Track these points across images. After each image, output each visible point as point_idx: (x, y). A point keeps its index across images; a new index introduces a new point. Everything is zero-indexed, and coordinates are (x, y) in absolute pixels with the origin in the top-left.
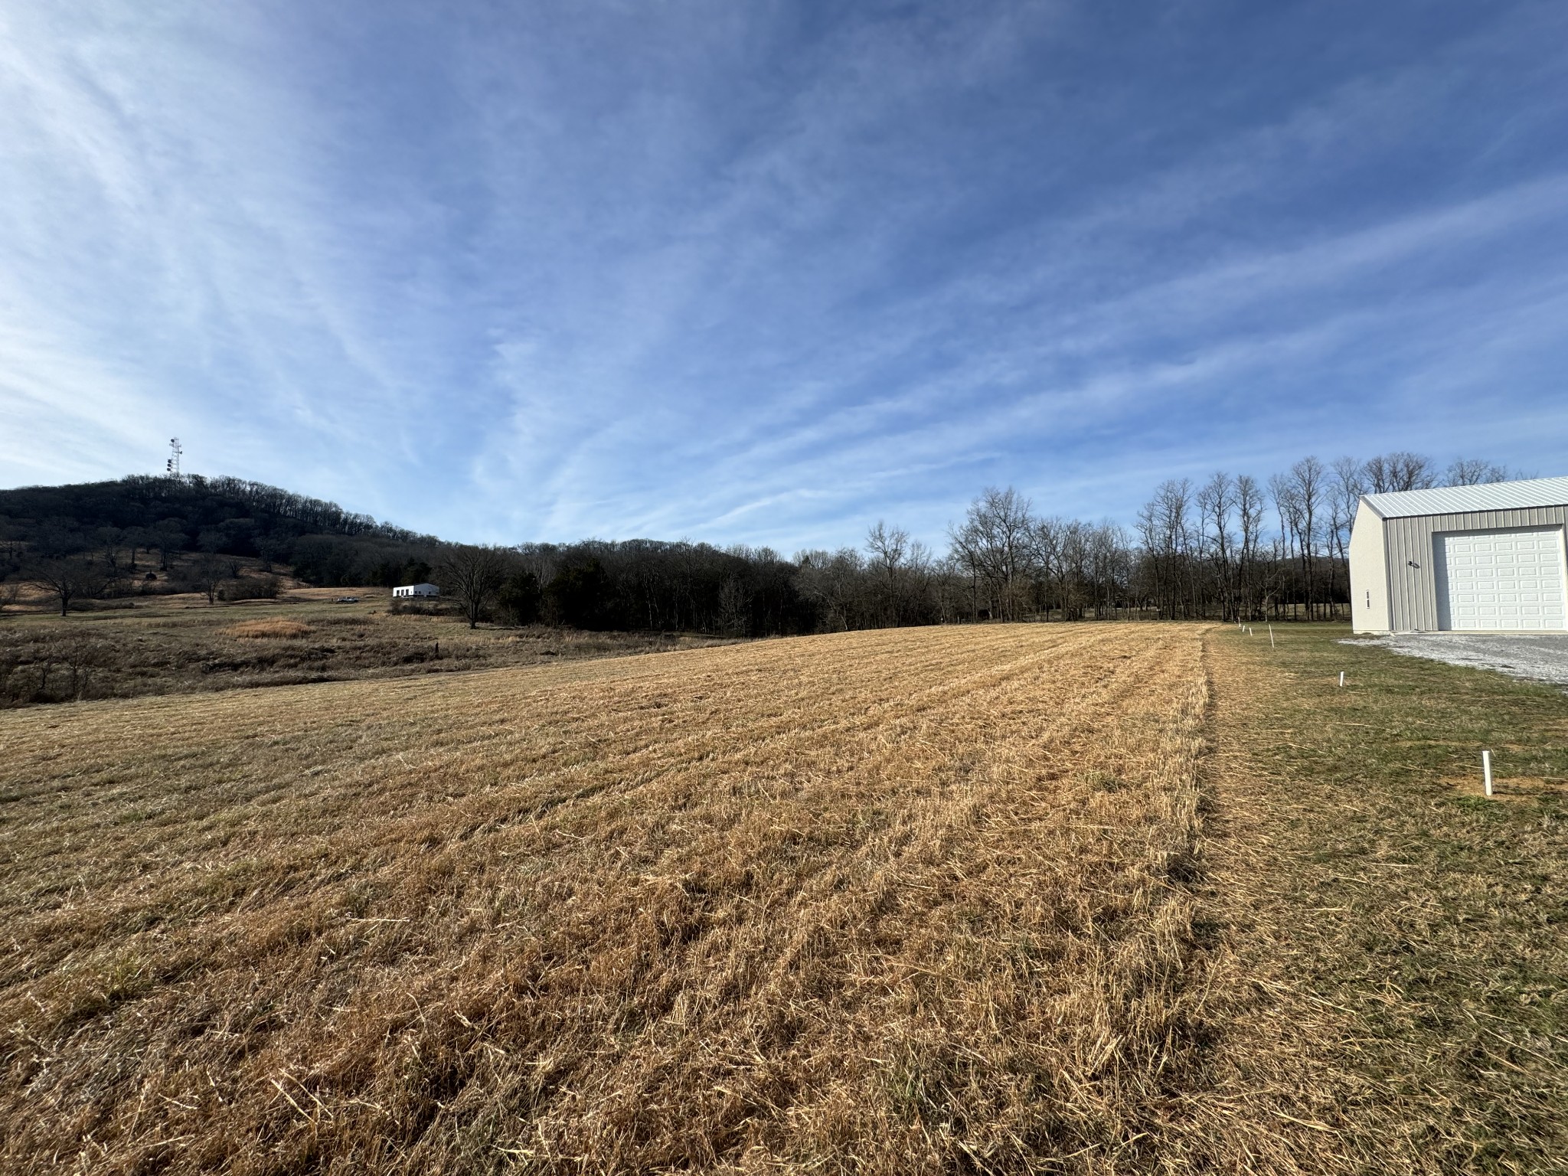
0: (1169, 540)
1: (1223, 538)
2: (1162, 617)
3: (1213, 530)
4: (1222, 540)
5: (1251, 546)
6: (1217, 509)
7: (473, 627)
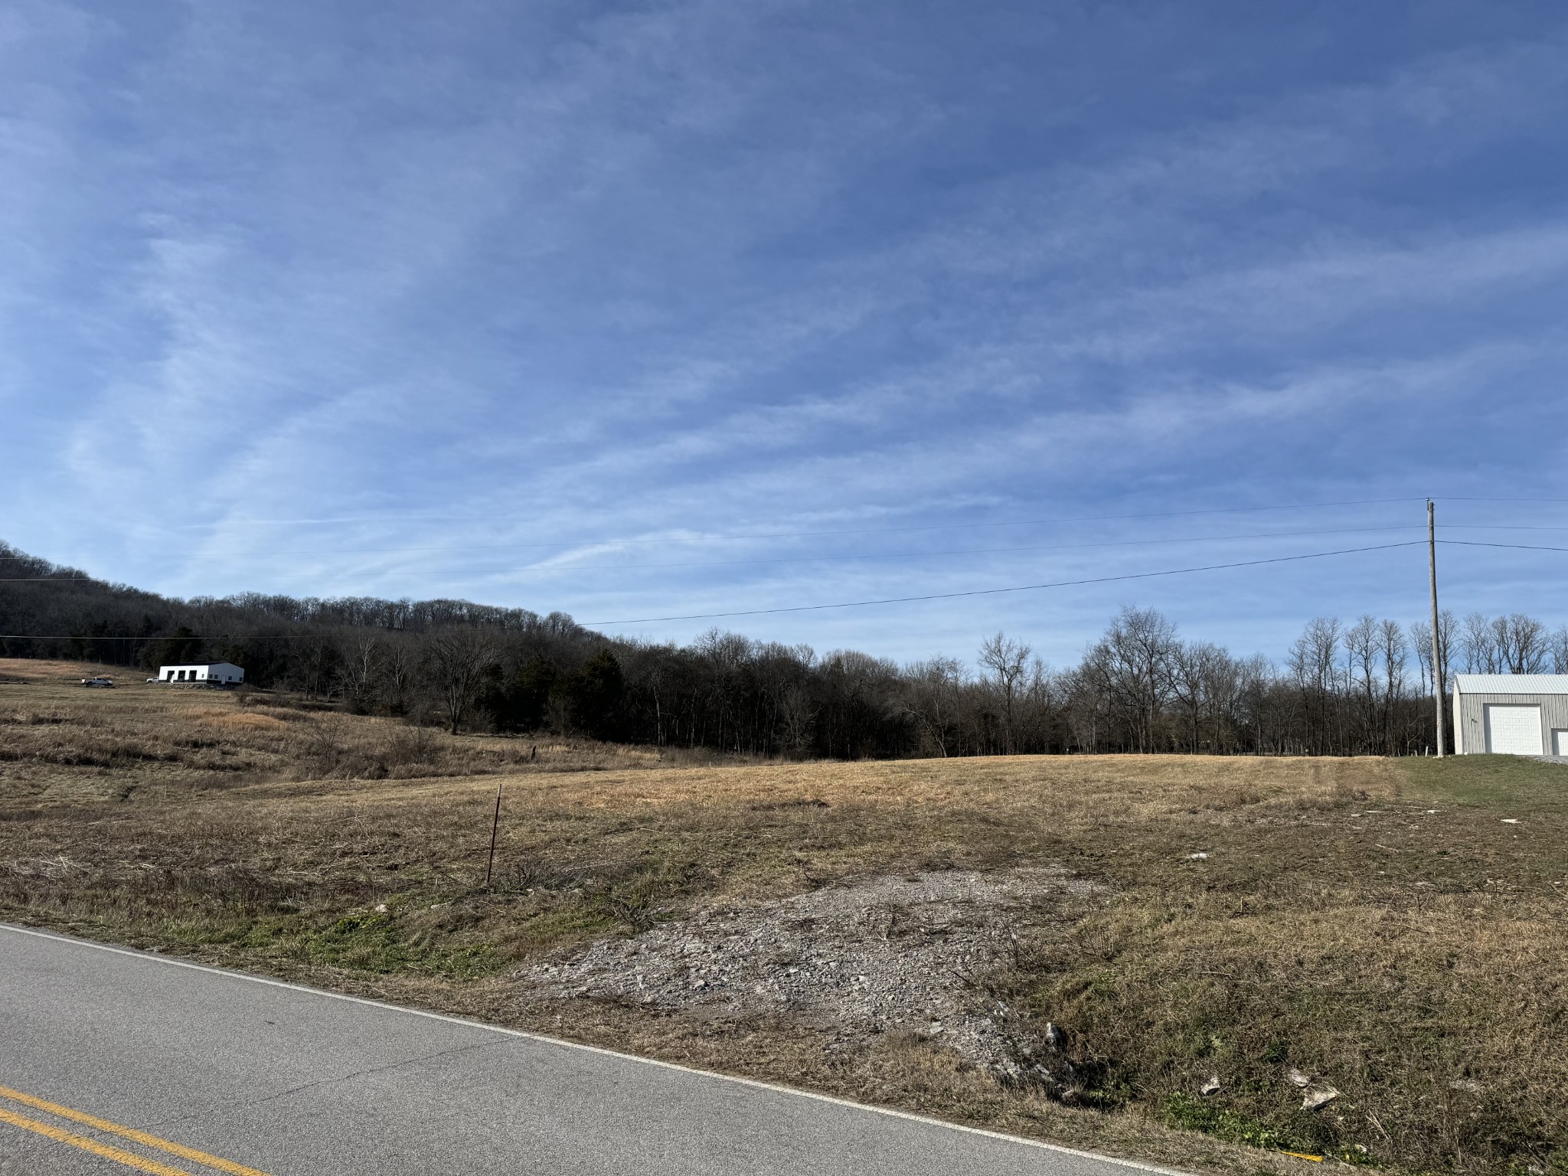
0: (1318, 680)
3: (1359, 673)
4: (1369, 683)
5: (1395, 690)
6: (1364, 652)
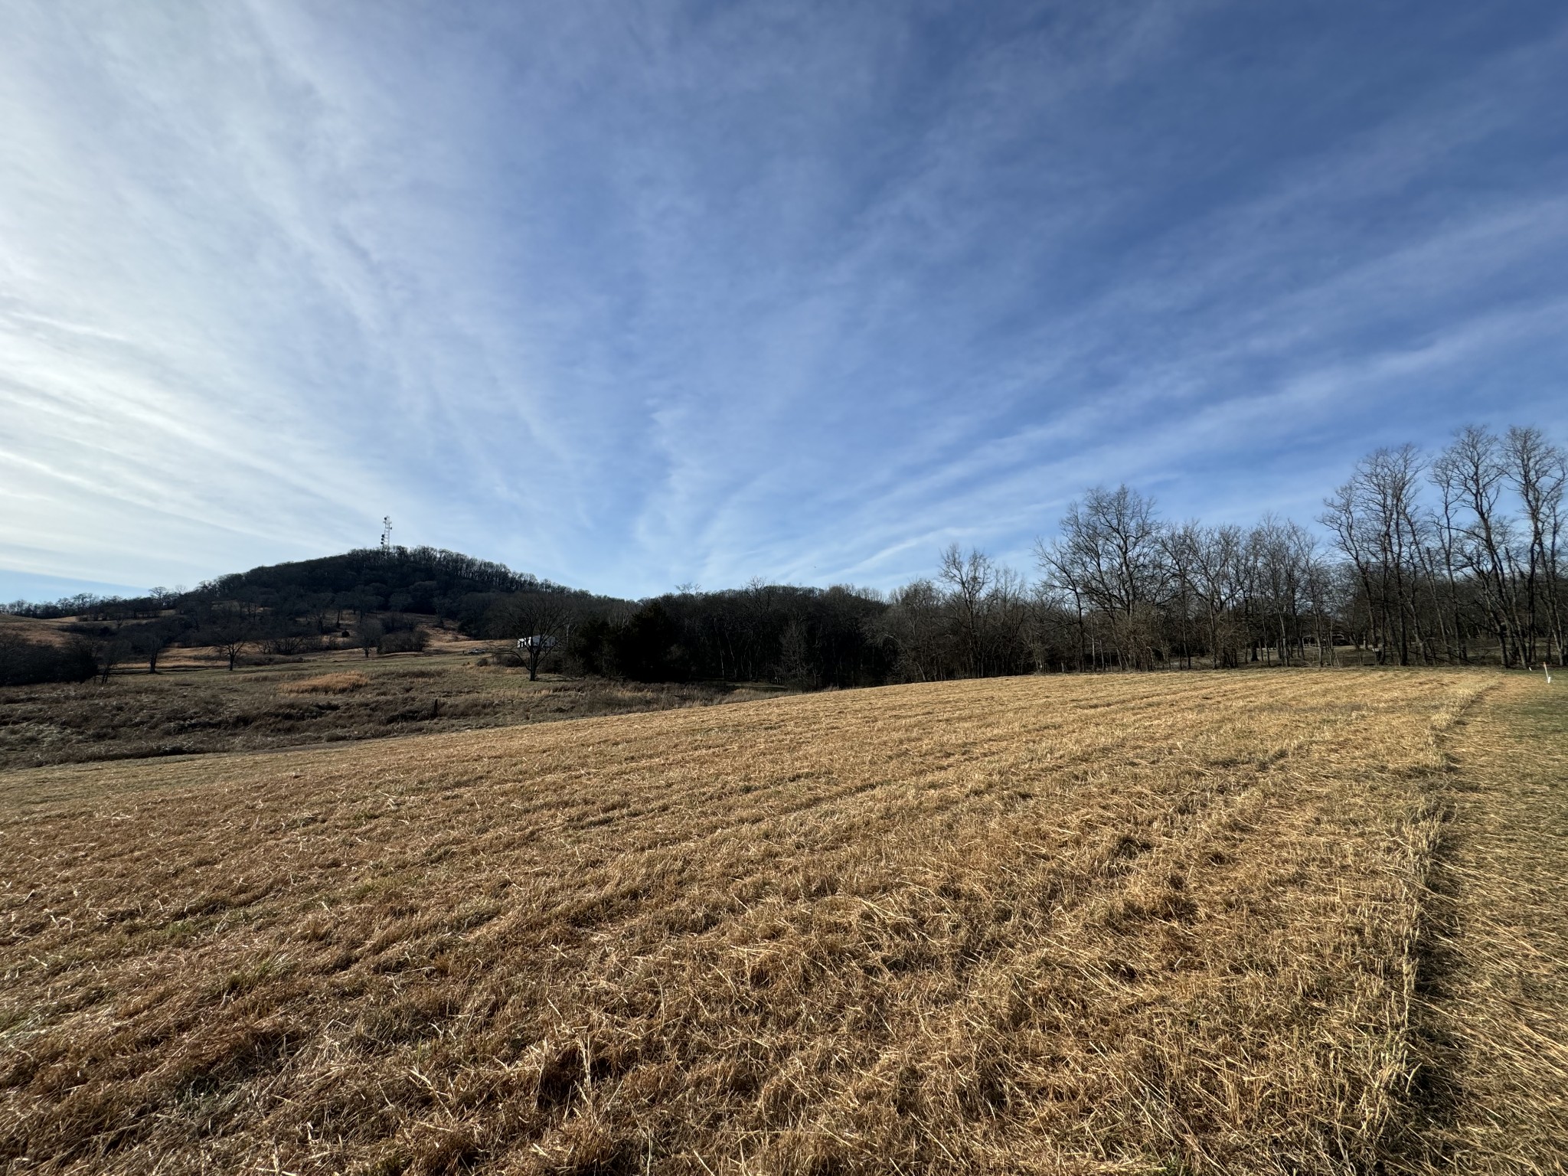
0: (1384, 541)
1: (1488, 529)
2: (1382, 661)
3: (1467, 518)
4: (1487, 533)
5: (1547, 541)
6: (1473, 485)
7: (533, 679)
